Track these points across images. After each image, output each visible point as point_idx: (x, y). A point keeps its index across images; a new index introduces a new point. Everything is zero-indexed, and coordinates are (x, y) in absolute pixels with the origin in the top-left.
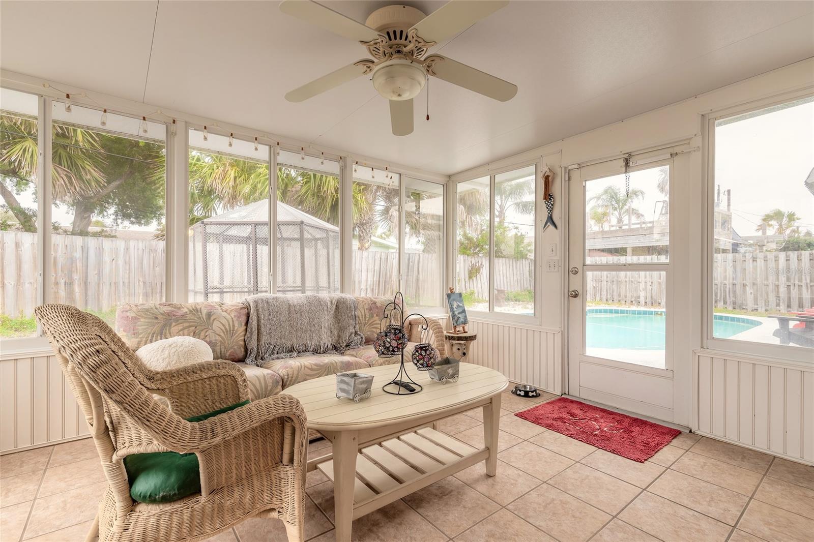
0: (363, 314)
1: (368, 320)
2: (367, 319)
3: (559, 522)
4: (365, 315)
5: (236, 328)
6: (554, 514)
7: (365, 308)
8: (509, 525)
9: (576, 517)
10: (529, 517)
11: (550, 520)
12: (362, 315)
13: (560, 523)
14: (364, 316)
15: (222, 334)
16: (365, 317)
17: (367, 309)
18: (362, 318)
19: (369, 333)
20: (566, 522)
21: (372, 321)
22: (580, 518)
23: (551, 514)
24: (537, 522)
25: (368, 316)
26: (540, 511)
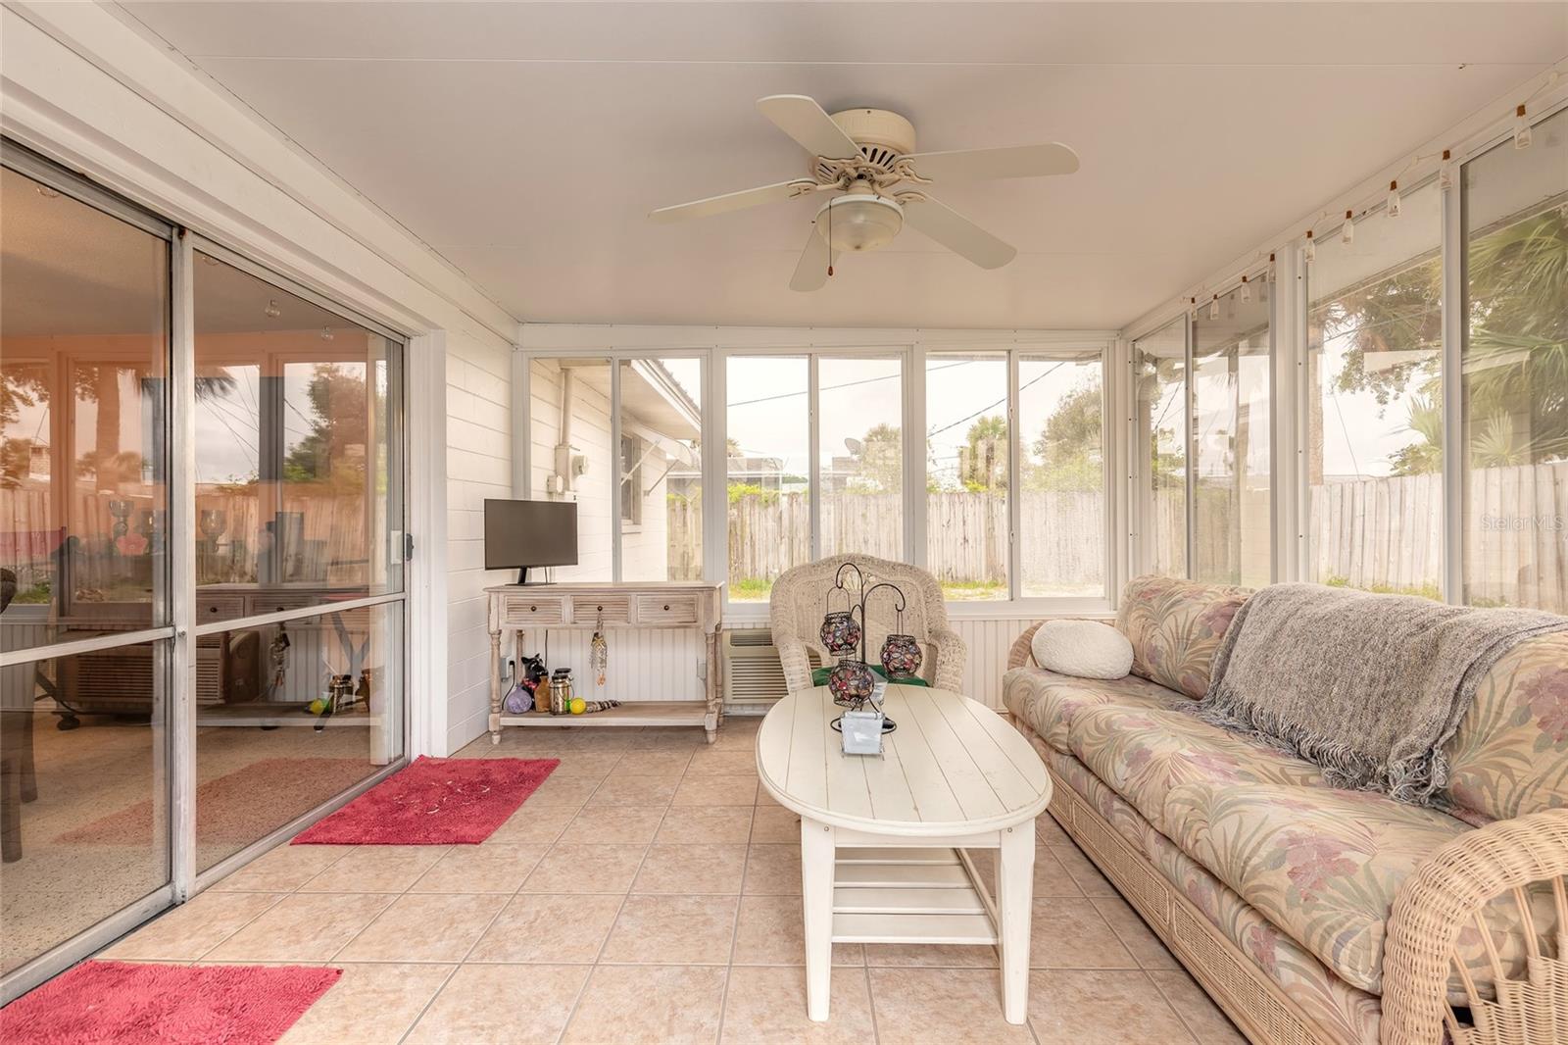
0: (1497, 699)
1: (1502, 730)
2: (1501, 723)
3: (637, 993)
4: (1502, 705)
5: (1192, 637)
6: (653, 1003)
7: (1519, 678)
8: (699, 946)
9: (615, 1019)
10: (683, 973)
11: (652, 989)
12: (1490, 703)
13: (635, 991)
14: (1494, 709)
15: (1171, 640)
16: (1499, 714)
17: (1522, 685)
18: (1488, 711)
19: (1470, 775)
20: (628, 1001)
21: (1509, 737)
22: (607, 1022)
23: (656, 999)
24: (666, 972)
25: (1507, 714)
26: (675, 993)
